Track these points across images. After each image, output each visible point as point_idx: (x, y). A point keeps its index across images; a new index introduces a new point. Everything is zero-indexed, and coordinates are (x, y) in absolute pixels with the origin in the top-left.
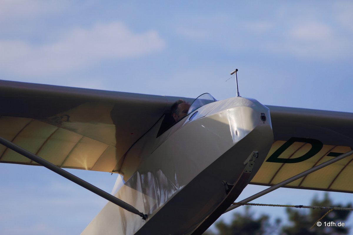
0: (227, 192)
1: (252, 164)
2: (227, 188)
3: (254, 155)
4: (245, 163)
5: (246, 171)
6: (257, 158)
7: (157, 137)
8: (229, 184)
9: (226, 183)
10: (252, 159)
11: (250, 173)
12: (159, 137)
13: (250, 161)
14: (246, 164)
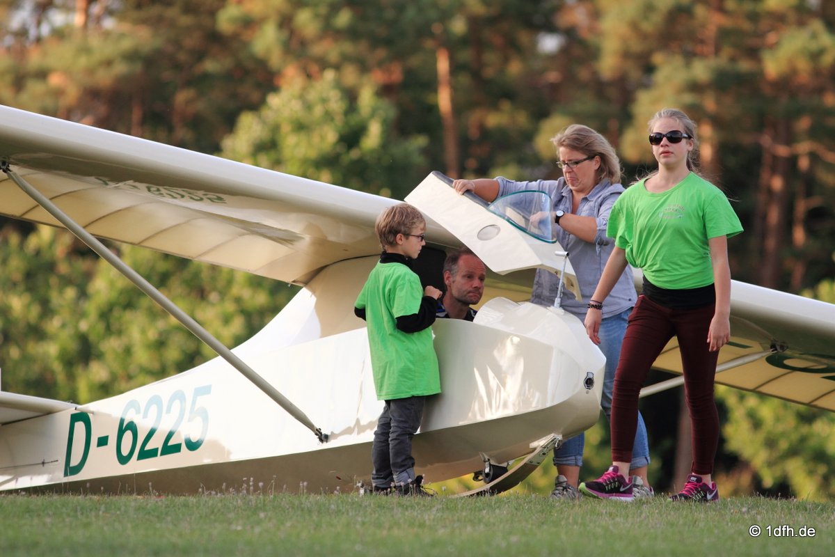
1: (544, 454)
3: (553, 441)
4: (534, 444)
8: (493, 463)
9: (489, 460)
10: (547, 445)
13: (542, 447)
14: (534, 449)
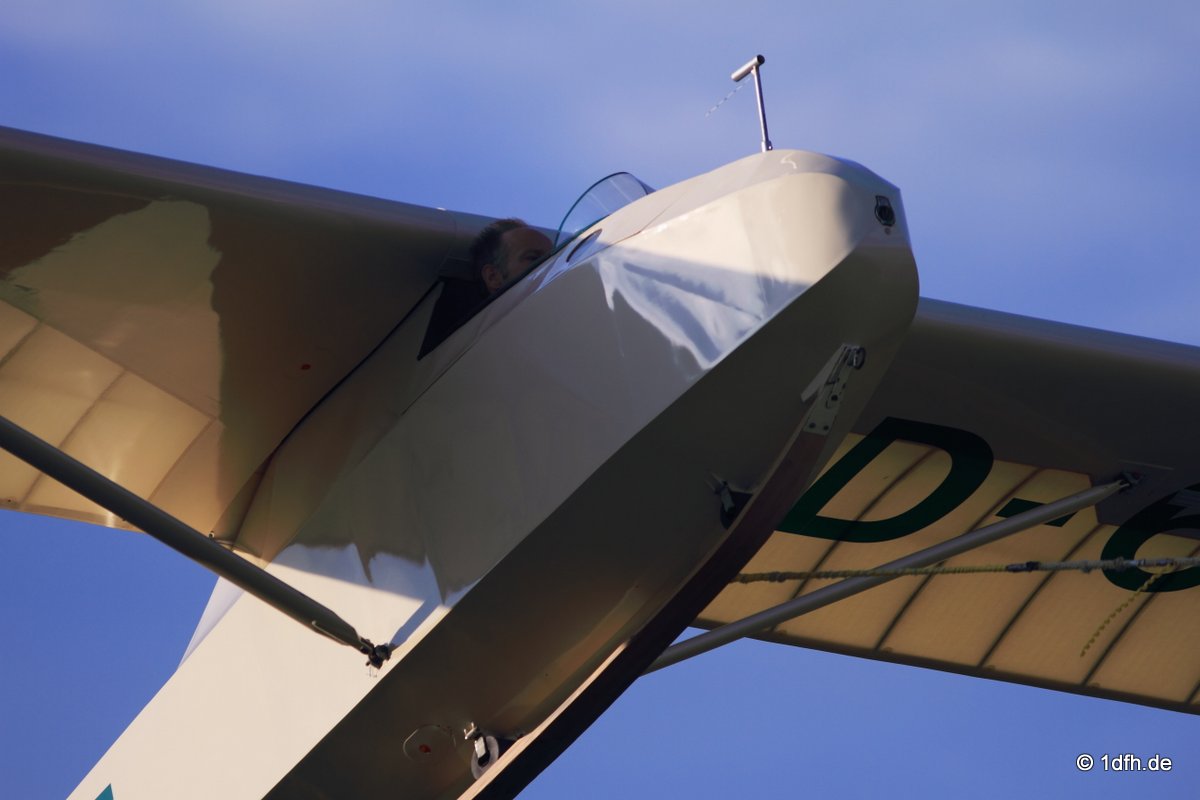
0: (728, 517)
1: (835, 398)
2: (728, 504)
3: (846, 359)
4: (806, 396)
5: (812, 426)
6: (859, 367)
7: (420, 358)
8: (734, 488)
9: (725, 483)
10: (837, 373)
11: (825, 433)
12: (428, 357)
13: (828, 383)
14: (812, 399)
